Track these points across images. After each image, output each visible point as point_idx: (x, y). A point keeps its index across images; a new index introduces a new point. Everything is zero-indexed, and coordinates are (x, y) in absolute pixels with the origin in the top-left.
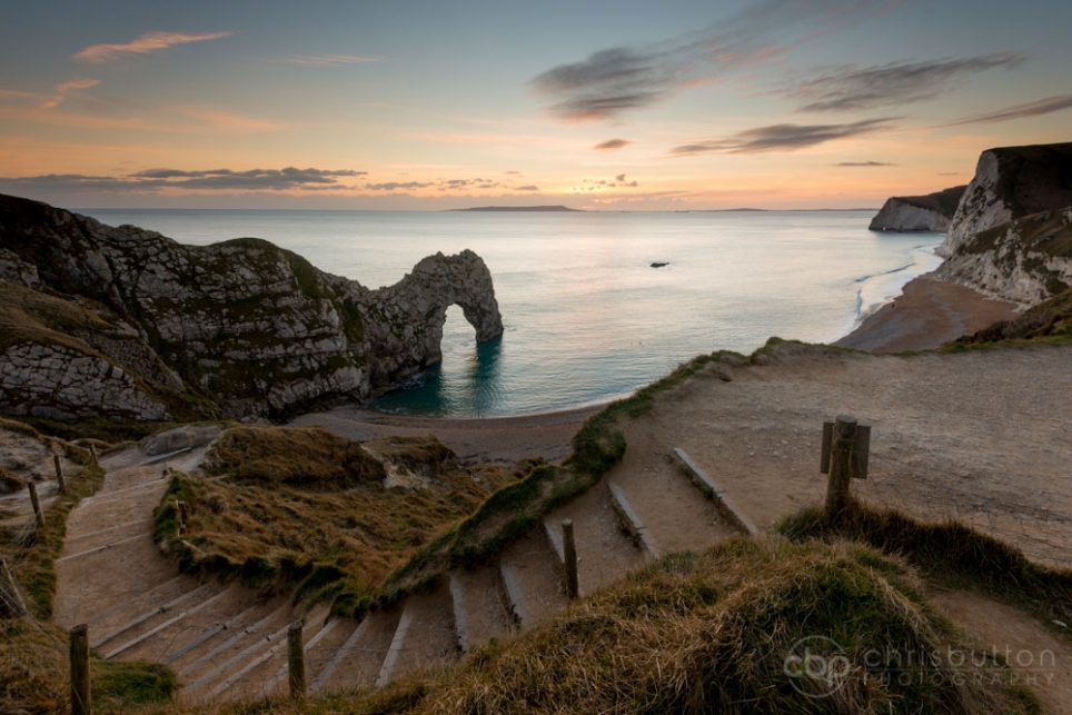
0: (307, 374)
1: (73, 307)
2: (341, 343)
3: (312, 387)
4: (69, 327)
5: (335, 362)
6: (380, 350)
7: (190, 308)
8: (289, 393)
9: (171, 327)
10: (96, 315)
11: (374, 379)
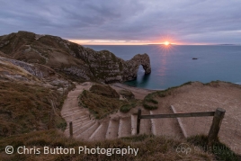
0: (112, 76)
1: (79, 61)
2: (118, 71)
3: (113, 78)
4: (78, 64)
5: (117, 74)
6: (125, 73)
7: (95, 62)
8: (109, 79)
9: (92, 65)
10: (82, 62)
11: (123, 78)
